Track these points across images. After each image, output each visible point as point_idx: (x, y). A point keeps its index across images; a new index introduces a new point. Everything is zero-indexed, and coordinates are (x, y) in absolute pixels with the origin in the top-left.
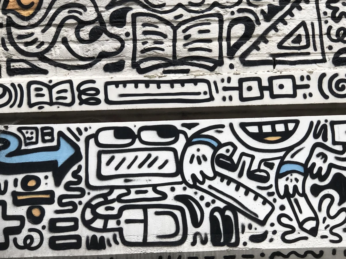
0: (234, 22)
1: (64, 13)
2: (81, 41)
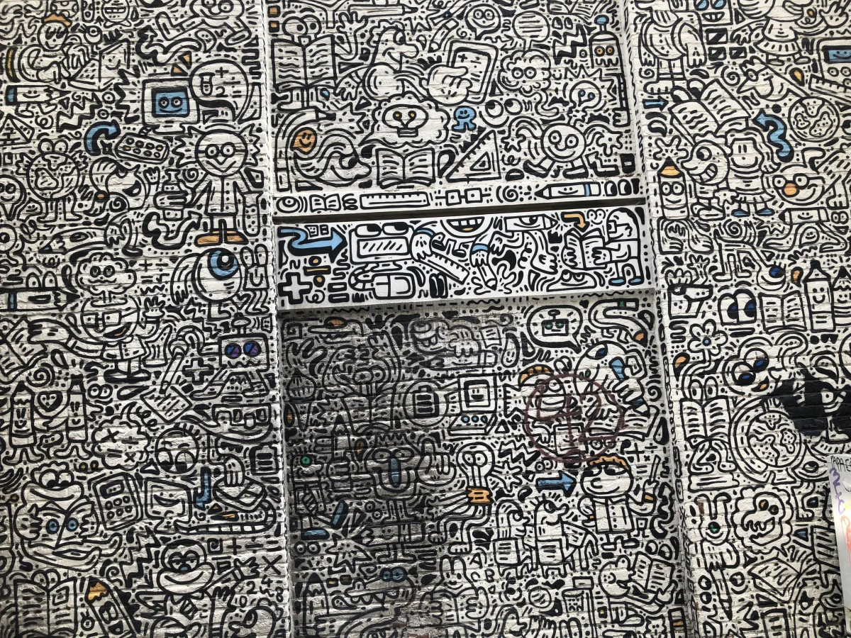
0: (442, 153)
1: (331, 150)
2: (343, 168)
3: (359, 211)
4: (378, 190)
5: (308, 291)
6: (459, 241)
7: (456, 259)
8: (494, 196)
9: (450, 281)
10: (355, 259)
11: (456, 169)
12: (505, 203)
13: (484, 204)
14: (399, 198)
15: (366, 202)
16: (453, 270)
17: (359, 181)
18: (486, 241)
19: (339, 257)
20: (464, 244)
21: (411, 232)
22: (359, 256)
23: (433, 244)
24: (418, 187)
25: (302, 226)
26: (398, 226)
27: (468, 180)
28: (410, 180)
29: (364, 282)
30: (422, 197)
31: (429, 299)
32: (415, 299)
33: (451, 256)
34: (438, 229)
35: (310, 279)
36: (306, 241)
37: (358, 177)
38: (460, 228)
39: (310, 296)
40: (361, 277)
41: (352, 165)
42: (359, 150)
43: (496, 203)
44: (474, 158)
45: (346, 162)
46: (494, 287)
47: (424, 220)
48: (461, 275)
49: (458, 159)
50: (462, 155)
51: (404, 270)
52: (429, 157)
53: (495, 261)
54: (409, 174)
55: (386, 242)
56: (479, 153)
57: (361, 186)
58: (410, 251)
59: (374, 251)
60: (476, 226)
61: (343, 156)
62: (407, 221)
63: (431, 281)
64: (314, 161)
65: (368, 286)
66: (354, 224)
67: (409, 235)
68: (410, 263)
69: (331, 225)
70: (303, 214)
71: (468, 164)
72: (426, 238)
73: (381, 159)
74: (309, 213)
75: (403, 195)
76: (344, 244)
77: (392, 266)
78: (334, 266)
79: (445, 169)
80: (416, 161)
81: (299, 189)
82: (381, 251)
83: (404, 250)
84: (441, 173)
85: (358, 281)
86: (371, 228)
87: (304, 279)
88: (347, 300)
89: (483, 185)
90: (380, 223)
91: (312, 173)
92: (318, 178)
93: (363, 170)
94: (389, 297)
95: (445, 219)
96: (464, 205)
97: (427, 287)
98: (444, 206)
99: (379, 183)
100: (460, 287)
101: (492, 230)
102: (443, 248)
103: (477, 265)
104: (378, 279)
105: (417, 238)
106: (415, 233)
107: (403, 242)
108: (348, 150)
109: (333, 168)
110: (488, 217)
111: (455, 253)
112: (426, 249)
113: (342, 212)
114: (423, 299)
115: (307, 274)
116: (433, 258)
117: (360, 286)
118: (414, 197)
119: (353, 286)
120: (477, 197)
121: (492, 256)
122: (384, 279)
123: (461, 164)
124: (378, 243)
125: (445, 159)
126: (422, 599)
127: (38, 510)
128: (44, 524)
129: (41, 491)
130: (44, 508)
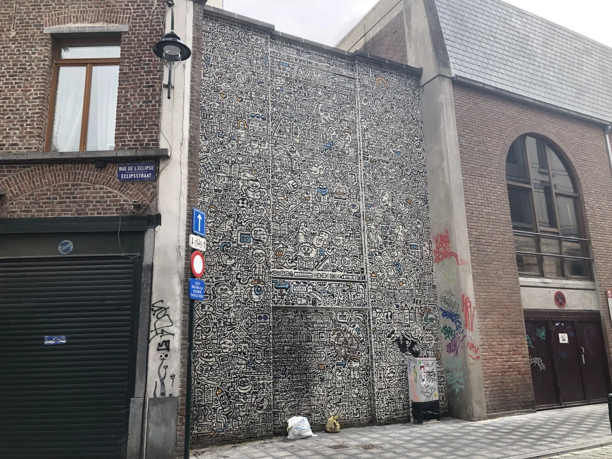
3: (294, 277)
4: (299, 271)
5: (279, 301)
6: (320, 289)
7: (319, 294)
8: (329, 276)
9: (317, 301)
10: (292, 292)
11: (319, 267)
12: (332, 279)
13: (327, 278)
14: (305, 274)
15: (296, 274)
16: (318, 297)
17: (293, 268)
18: (327, 290)
19: (288, 291)
20: (321, 290)
21: (307, 285)
22: (294, 291)
23: (313, 289)
24: (309, 271)
25: (278, 280)
26: (305, 283)
27: (322, 270)
28: (307, 269)
29: (295, 299)
30: (311, 274)
31: (311, 306)
32: (308, 306)
33: (318, 293)
34: (315, 285)
35: (280, 297)
36: (279, 285)
37: (293, 266)
38: (320, 285)
39: (280, 302)
40: (294, 297)
41: (292, 262)
42: (294, 258)
43: (330, 278)
44: (324, 264)
45: (290, 261)
46: (328, 304)
47: (311, 282)
48: (320, 299)
49: (320, 264)
50: (321, 263)
51: (305, 296)
52: (312, 262)
53: (329, 296)
54: (307, 267)
55: (301, 287)
56: (325, 263)
57: (294, 269)
58: (307, 291)
59: (297, 290)
60: (325, 285)
61: (289, 259)
62: (306, 281)
63: (312, 301)
64: (282, 260)
65: (295, 300)
66: (292, 281)
67: (307, 286)
68: (307, 294)
69: (286, 280)
70: (279, 276)
71: (322, 266)
72: (311, 287)
73: (300, 262)
74: (280, 276)
75: (306, 273)
76: (289, 287)
77: (302, 295)
78: (286, 293)
79: (316, 266)
80: (309, 263)
81: (277, 268)
82: (299, 290)
83: (305, 290)
84: (315, 267)
85: (293, 299)
86: (297, 282)
87: (278, 297)
88: (290, 304)
89: (327, 273)
90: (299, 281)
91: (281, 264)
92: (282, 265)
93: (294, 264)
94: (301, 304)
95: (316, 282)
96: (321, 278)
97: (311, 302)
98: (316, 278)
99: (299, 269)
100: (320, 303)
101: (328, 286)
102: (316, 291)
103: (324, 297)
104: (298, 299)
105: (309, 287)
106: (309, 285)
107: (305, 287)
108: (291, 258)
109: (287, 263)
110: (328, 282)
111: (319, 293)
112: (311, 290)
113: (289, 277)
114: (310, 306)
115: (279, 295)
116: (313, 293)
117: (293, 300)
118: (309, 274)
119: (291, 300)
120: (325, 276)
121: (328, 294)
122: (300, 299)
123: (320, 265)
124: (299, 287)
125: (316, 263)
126: (305, 397)
127: (203, 365)
128: (204, 370)
129: (203, 359)
130: (204, 364)
